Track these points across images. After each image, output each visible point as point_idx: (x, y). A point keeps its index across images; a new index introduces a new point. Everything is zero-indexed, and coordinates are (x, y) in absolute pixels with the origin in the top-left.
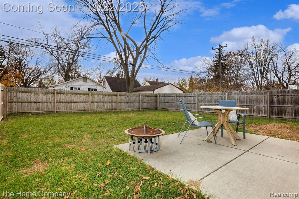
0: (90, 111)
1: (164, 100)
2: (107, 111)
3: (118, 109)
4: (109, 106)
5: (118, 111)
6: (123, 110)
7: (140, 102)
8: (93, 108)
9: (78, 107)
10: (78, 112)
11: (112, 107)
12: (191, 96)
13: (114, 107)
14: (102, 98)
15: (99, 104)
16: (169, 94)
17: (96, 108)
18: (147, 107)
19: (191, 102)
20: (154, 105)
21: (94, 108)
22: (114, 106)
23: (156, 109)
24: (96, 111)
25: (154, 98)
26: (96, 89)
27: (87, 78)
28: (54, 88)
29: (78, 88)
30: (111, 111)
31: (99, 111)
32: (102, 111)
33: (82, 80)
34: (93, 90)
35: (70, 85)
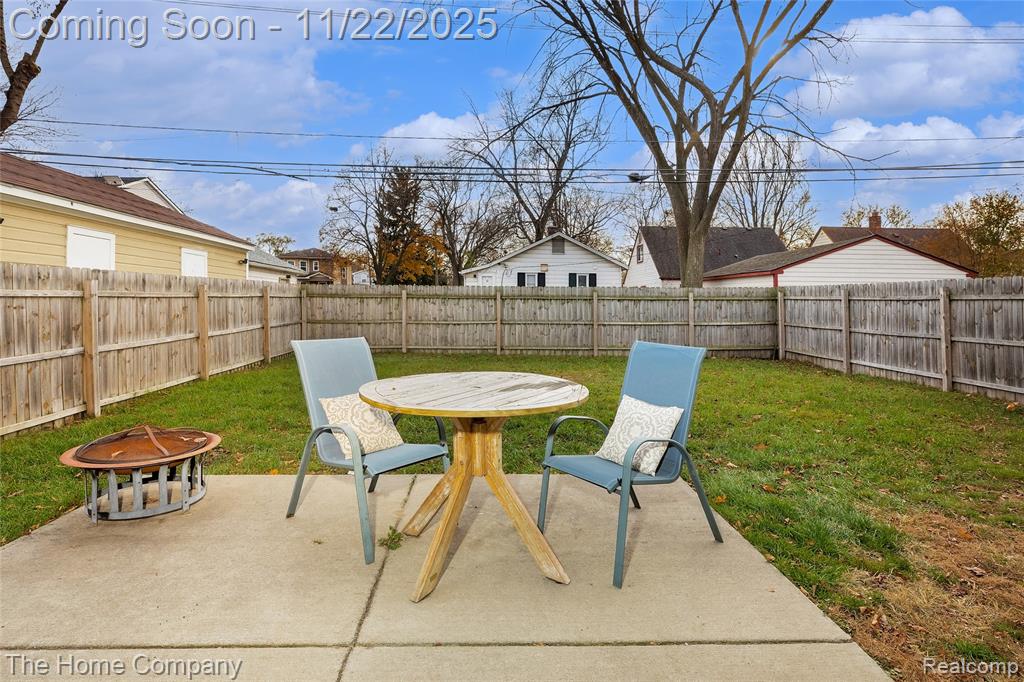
0: (498, 353)
1: (801, 316)
2: (558, 353)
3: (596, 348)
4: (565, 337)
5: (596, 355)
6: (616, 353)
7: (692, 324)
8: (509, 343)
9: (464, 338)
10: (466, 354)
11: (575, 340)
12: (913, 297)
13: (581, 341)
14: (540, 308)
15: (531, 328)
16: (820, 290)
17: (520, 341)
18: (725, 345)
19: (915, 328)
20: (760, 337)
21: (512, 341)
22: (582, 337)
23: (773, 354)
24: (519, 352)
25: (759, 308)
26: (595, 275)
27: (564, 239)
28: (475, 276)
29: (539, 274)
30: (570, 353)
31: (530, 353)
32: (541, 353)
33: (549, 247)
34: (583, 279)
35: (518, 266)
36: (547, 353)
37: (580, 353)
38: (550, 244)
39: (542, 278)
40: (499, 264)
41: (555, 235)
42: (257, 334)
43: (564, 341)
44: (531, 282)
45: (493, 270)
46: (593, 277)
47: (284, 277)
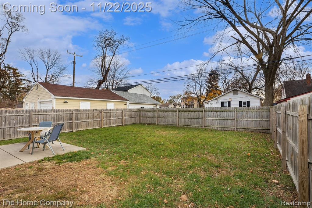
26: (249, 101)
27: (237, 90)
28: (208, 103)
29: (228, 102)
30: (196, 127)
31: (186, 126)
32: (189, 126)
33: (232, 93)
34: (244, 103)
35: (221, 100)
36: (190, 126)
37: (199, 127)
38: (232, 92)
39: (229, 103)
40: (215, 99)
41: (233, 89)
42: (121, 119)
43: (195, 123)
44: (226, 104)
45: (213, 101)
46: (248, 102)
47: (155, 106)
